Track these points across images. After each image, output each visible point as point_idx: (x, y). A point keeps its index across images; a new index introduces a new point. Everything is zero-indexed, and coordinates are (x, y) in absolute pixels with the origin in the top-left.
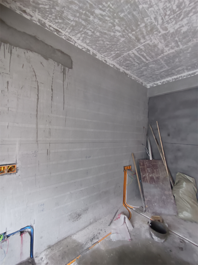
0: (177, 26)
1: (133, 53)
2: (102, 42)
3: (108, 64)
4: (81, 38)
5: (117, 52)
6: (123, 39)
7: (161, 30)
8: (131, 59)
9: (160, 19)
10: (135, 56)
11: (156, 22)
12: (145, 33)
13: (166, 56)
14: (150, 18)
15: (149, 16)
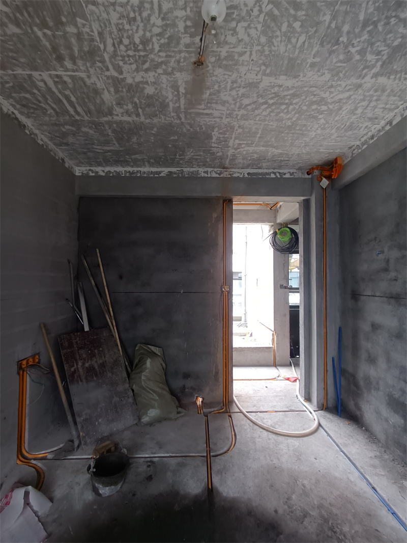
7: (111, 67)
8: (35, 91)
9: (109, 42)
10: (49, 90)
11: (101, 43)
12: (76, 49)
13: (116, 122)
14: (91, 26)
15: (87, 20)
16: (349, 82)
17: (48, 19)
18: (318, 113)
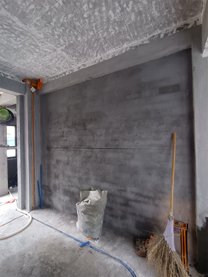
16: (51, 46)
18: (34, 51)
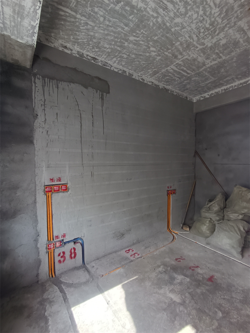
0: (214, 41)
1: (172, 69)
2: (138, 62)
3: (146, 82)
4: (117, 62)
5: (154, 70)
6: (159, 58)
7: (198, 46)
8: (170, 74)
9: (194, 37)
10: (175, 71)
11: (191, 40)
12: (181, 50)
13: (209, 68)
14: (185, 37)
15: (183, 36)
17: (169, 47)
